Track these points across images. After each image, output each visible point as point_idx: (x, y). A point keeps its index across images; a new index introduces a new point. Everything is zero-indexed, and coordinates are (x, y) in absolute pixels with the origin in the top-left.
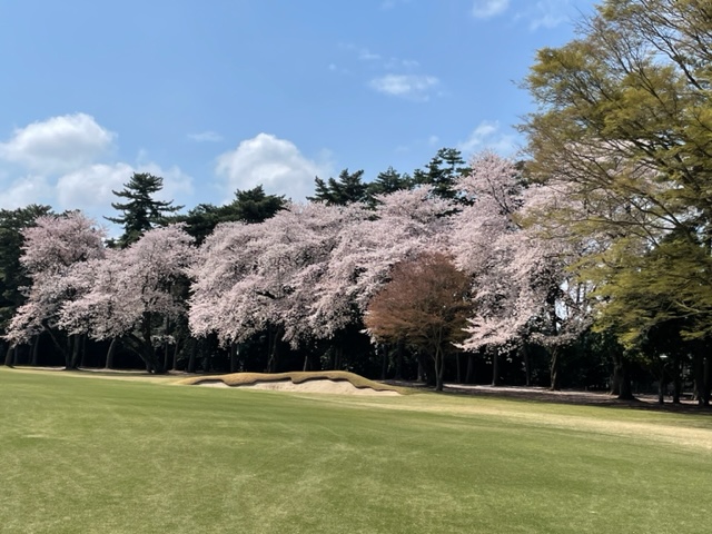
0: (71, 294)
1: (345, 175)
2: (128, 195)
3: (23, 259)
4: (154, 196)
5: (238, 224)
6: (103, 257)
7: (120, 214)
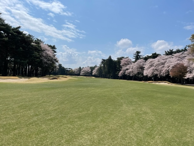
0: (127, 69)
1: (170, 50)
2: (135, 54)
3: (121, 64)
4: (139, 54)
5: (151, 59)
6: (131, 64)
7: (134, 57)
